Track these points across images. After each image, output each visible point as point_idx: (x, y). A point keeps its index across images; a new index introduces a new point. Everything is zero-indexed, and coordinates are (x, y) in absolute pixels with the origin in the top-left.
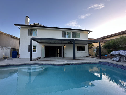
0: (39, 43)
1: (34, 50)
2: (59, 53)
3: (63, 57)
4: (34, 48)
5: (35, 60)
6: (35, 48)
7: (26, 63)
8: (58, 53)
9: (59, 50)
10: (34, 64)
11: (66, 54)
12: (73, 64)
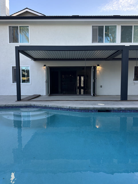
0: (35, 59)
1: (25, 79)
2: (82, 85)
3: (94, 95)
4: (24, 73)
5: (29, 100)
6: (26, 74)
7: (9, 104)
8: (80, 88)
9: (82, 78)
10: (26, 107)
11: (101, 87)
12: (119, 110)
